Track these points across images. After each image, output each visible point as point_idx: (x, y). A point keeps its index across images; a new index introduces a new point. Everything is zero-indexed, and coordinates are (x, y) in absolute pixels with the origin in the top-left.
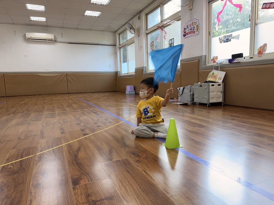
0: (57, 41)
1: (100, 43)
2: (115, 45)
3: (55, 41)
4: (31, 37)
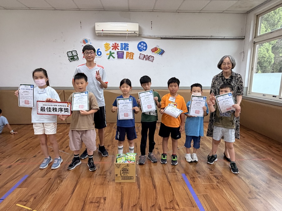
0: (143, 36)
1: (216, 35)
2: (244, 39)
3: (139, 35)
4: (103, 30)
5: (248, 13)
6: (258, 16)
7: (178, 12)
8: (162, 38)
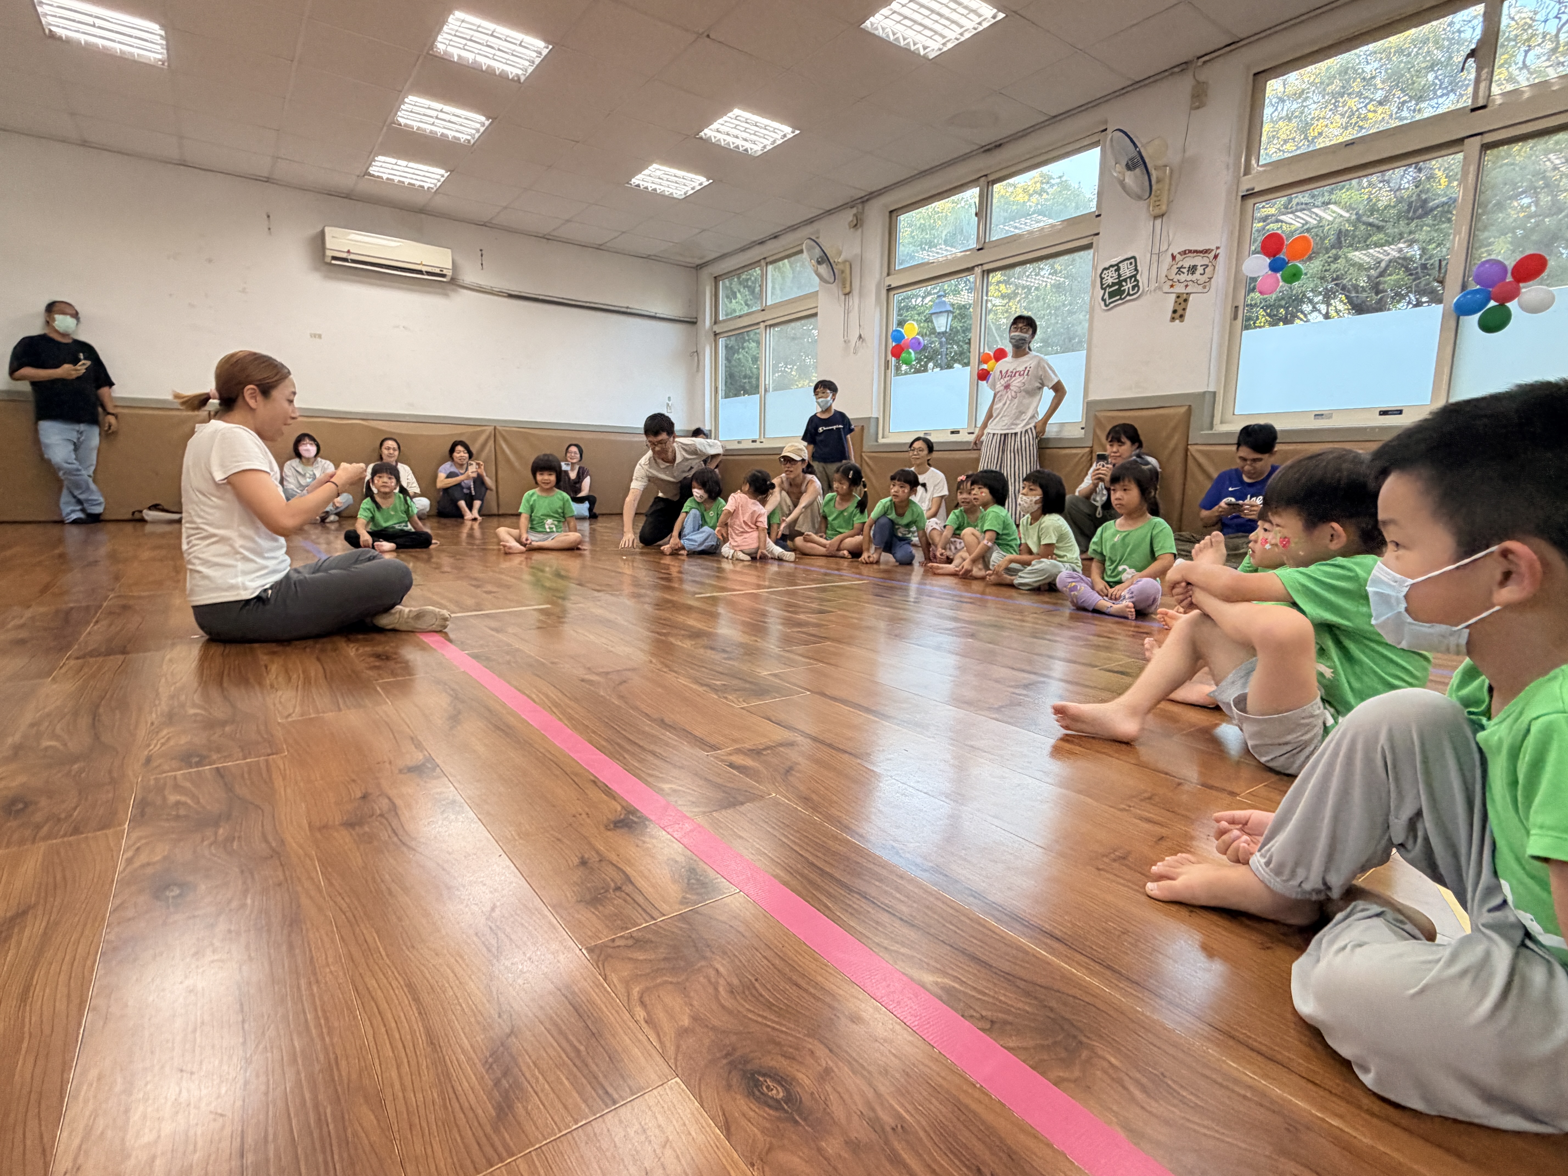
0: (461, 282)
1: (636, 306)
2: (696, 323)
3: (452, 279)
4: (349, 252)
5: (699, 267)
6: (716, 279)
7: (547, 238)
8: (511, 296)
